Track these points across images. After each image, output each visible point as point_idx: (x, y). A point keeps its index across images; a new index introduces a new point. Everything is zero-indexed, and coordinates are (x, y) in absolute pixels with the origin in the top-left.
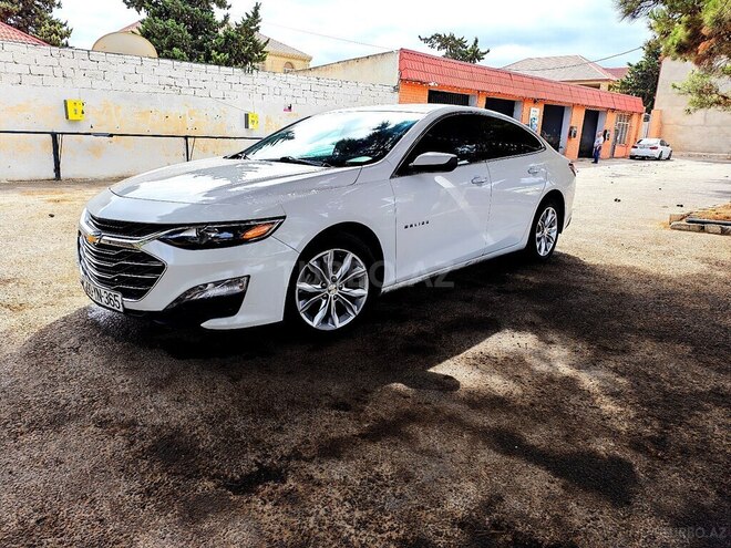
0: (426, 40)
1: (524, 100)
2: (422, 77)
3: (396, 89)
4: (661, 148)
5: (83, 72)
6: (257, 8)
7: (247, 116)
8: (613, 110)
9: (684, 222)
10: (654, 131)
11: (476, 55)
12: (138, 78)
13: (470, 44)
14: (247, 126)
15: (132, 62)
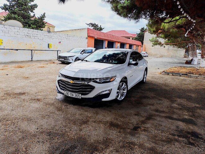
0: (88, 24)
1: (116, 42)
2: (93, 36)
3: (87, 38)
4: (146, 54)
5: (2, 31)
6: (44, 14)
7: (49, 44)
8: (135, 45)
9: (164, 73)
10: (144, 50)
11: (101, 29)
12: (18, 33)
13: (99, 26)
14: (49, 47)
15: (17, 28)
